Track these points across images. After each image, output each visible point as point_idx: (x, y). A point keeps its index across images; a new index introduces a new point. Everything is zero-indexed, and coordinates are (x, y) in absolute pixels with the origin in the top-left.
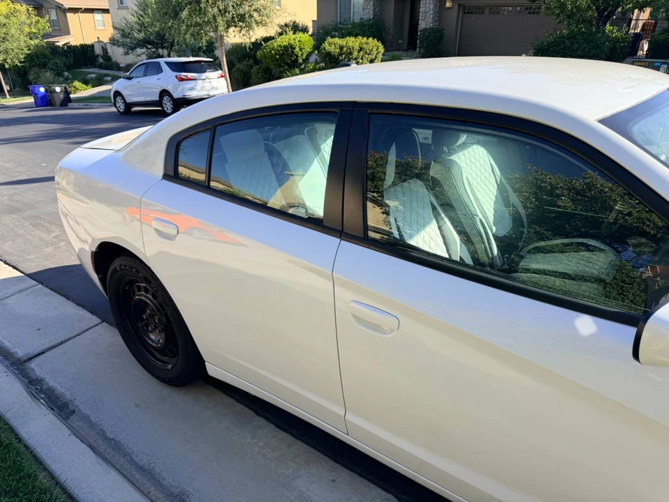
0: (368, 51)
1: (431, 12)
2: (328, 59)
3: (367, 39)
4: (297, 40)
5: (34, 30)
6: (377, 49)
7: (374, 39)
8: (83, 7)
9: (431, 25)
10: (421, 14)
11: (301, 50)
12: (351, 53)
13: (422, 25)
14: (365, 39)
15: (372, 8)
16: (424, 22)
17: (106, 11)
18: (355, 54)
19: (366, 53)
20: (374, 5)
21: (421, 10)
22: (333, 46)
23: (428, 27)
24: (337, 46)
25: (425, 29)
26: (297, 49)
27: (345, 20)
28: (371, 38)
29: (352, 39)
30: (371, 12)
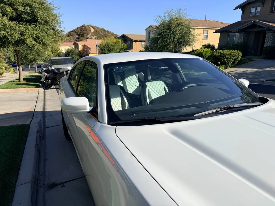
0: (233, 56)
1: (271, 39)
2: (214, 58)
3: (235, 51)
4: (204, 51)
5: (122, 48)
6: (239, 55)
7: (238, 51)
8: (139, 40)
9: (270, 45)
10: (266, 40)
11: (205, 54)
12: (225, 56)
13: (266, 45)
14: (234, 51)
15: (242, 38)
16: (267, 44)
17: (144, 41)
18: (227, 56)
19: (232, 56)
20: (244, 37)
21: (266, 39)
22: (218, 53)
23: (269, 46)
24: (219, 53)
25: (267, 47)
26: (204, 54)
27: (230, 43)
28: (237, 50)
29: (228, 51)
30: (242, 40)
